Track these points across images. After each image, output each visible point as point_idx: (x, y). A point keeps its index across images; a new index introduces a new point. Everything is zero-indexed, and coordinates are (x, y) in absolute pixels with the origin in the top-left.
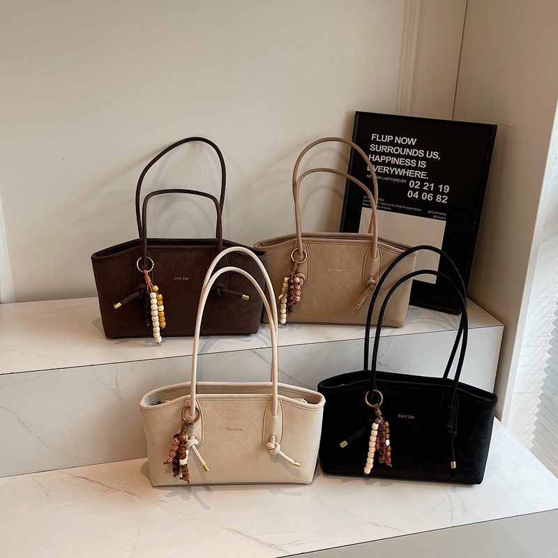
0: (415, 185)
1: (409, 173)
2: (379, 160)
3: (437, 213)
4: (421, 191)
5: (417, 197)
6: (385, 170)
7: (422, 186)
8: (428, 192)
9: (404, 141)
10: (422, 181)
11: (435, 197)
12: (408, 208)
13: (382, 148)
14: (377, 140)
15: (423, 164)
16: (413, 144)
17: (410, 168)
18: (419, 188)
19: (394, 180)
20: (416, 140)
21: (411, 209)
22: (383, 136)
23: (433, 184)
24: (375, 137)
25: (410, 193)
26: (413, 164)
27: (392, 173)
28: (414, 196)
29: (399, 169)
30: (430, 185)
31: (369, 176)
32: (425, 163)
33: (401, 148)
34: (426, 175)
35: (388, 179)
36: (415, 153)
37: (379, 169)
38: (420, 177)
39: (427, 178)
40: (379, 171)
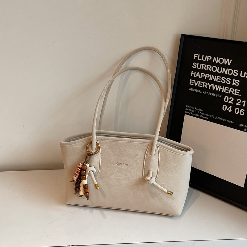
0: (230, 100)
1: (224, 89)
2: (199, 76)
4: (234, 106)
5: (230, 111)
6: (204, 85)
7: (235, 101)
8: (241, 107)
9: (221, 61)
10: (236, 97)
12: (222, 119)
13: (202, 66)
14: (198, 59)
15: (236, 83)
16: (229, 64)
17: (225, 85)
18: (232, 103)
19: (211, 94)
20: (231, 60)
21: (225, 120)
22: (203, 56)
23: (245, 101)
24: (197, 57)
25: (225, 106)
26: (228, 82)
27: (209, 88)
28: (228, 110)
29: (216, 86)
30: (243, 102)
31: (191, 89)
32: (239, 81)
33: (218, 67)
34: (239, 93)
35: (207, 93)
36: (230, 72)
37: (199, 84)
38: (234, 93)
39: (240, 95)
40: (199, 86)
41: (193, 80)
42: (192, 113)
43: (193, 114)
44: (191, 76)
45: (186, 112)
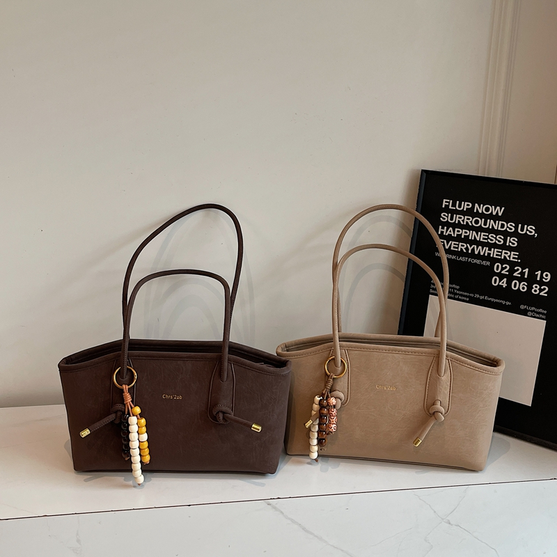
0: (503, 269)
1: (494, 253)
2: (452, 233)
3: (533, 308)
4: (510, 278)
5: (505, 285)
6: (460, 247)
7: (512, 271)
8: (521, 279)
9: (487, 209)
10: (512, 264)
11: (530, 287)
12: (492, 300)
13: (457, 219)
14: (450, 207)
15: (512, 242)
16: (500, 214)
17: (495, 246)
18: (507, 273)
19: (473, 261)
20: (503, 208)
21: (497, 301)
22: (458, 202)
23: (527, 269)
24: (448, 204)
25: (496, 280)
26: (500, 241)
27: (470, 252)
28: (500, 284)
29: (480, 247)
30: (524, 271)
32: (516, 240)
33: (483, 220)
34: (517, 257)
35: (465, 259)
36: (503, 226)
37: (453, 245)
38: (510, 258)
39: (519, 261)
40: (452, 248)
45: (431, 291)
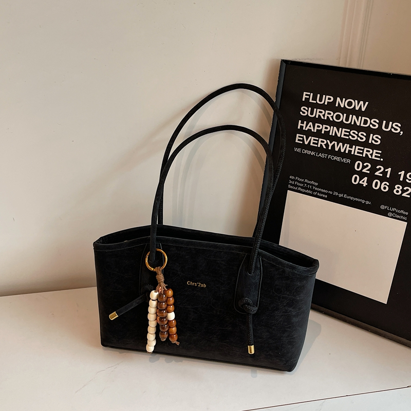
0: (364, 167)
1: (355, 150)
2: (312, 128)
3: (394, 209)
4: (371, 177)
5: (365, 184)
6: (320, 143)
7: (373, 170)
8: (382, 179)
9: (350, 104)
10: (374, 163)
11: (392, 188)
12: (352, 198)
13: (317, 113)
14: (311, 101)
15: (376, 139)
16: (363, 109)
17: (357, 143)
18: (369, 172)
19: (333, 158)
20: (367, 103)
21: (356, 199)
22: (319, 95)
23: (390, 169)
24: (308, 97)
25: (356, 178)
26: (362, 139)
27: (330, 148)
28: (361, 182)
29: (341, 144)
30: (386, 170)
31: (299, 150)
32: (380, 137)
33: (345, 115)
34: (379, 155)
35: (325, 156)
36: (366, 122)
37: (312, 141)
38: (372, 156)
39: (382, 160)
40: (311, 144)
41: (302, 136)
42: (299, 189)
43: (302, 190)
44: (299, 128)
45: (290, 186)
